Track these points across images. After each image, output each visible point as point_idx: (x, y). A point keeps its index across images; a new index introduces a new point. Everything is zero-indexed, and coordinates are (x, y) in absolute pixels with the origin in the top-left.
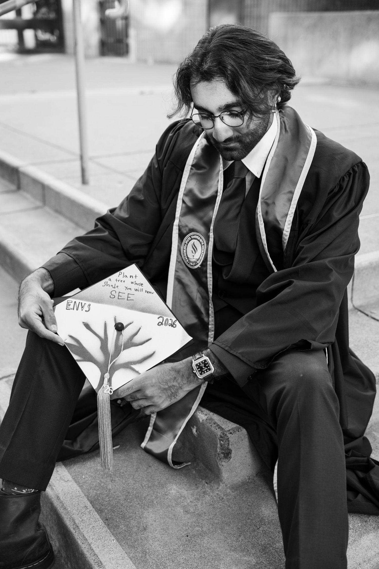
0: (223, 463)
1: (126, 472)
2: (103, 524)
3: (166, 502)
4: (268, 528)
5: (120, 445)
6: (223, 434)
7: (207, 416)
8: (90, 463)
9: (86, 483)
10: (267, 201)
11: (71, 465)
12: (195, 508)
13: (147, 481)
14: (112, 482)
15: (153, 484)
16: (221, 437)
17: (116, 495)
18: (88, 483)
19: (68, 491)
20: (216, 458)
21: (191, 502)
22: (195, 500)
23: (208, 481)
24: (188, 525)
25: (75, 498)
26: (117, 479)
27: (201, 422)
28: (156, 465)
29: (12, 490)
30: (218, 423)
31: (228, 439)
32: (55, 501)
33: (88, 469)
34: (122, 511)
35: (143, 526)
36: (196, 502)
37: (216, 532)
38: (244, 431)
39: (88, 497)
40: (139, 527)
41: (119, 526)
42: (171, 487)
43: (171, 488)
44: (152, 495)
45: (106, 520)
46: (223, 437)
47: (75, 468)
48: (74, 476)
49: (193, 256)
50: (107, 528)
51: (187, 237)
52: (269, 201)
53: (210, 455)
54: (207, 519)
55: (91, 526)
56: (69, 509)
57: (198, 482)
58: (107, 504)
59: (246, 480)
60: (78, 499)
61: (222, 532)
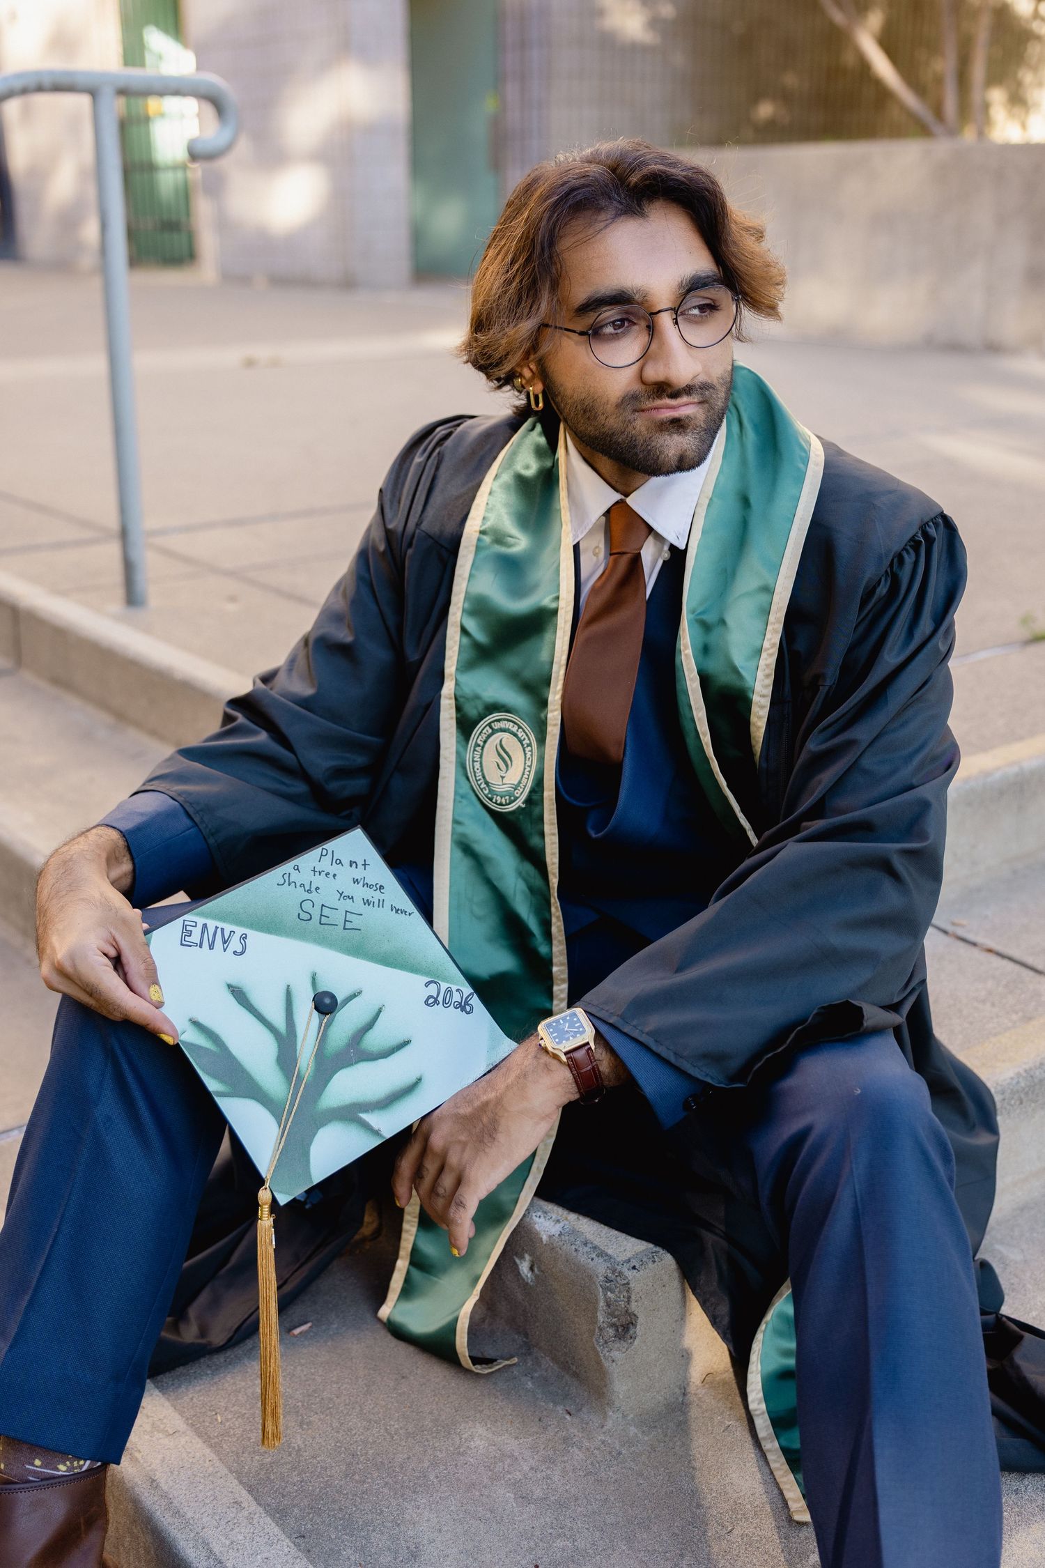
0: (615, 1354)
1: (337, 1397)
2: (294, 1550)
3: (462, 1473)
4: (755, 1528)
5: (312, 1322)
6: (614, 1272)
7: (562, 1224)
8: (232, 1378)
9: (229, 1436)
10: (704, 617)
11: (180, 1386)
12: (545, 1487)
13: (401, 1420)
14: (301, 1426)
15: (420, 1424)
16: (608, 1280)
17: (319, 1463)
18: (234, 1435)
19: (180, 1463)
20: (594, 1339)
21: (532, 1468)
22: (544, 1462)
23: (572, 1408)
24: (532, 1535)
25: (202, 1481)
26: (314, 1418)
27: (545, 1243)
28: (419, 1372)
29: (27, 1466)
30: (595, 1242)
31: (628, 1284)
32: (146, 1494)
33: (230, 1395)
34: (341, 1510)
35: (408, 1548)
36: (547, 1468)
37: (614, 1550)
38: (668, 1260)
39: (239, 1477)
40: (396, 1552)
41: (339, 1552)
42: (472, 1430)
43: (470, 1433)
44: (420, 1456)
45: (300, 1537)
46: (612, 1281)
47: (191, 1396)
48: (191, 1419)
49: (503, 777)
50: (306, 1560)
51: (481, 728)
52: (710, 618)
53: (575, 1334)
54: (585, 1516)
55: (259, 1557)
56: (190, 1515)
57: (545, 1413)
58: (297, 1491)
59: (677, 1399)
60: (213, 1482)
61: (630, 1548)
